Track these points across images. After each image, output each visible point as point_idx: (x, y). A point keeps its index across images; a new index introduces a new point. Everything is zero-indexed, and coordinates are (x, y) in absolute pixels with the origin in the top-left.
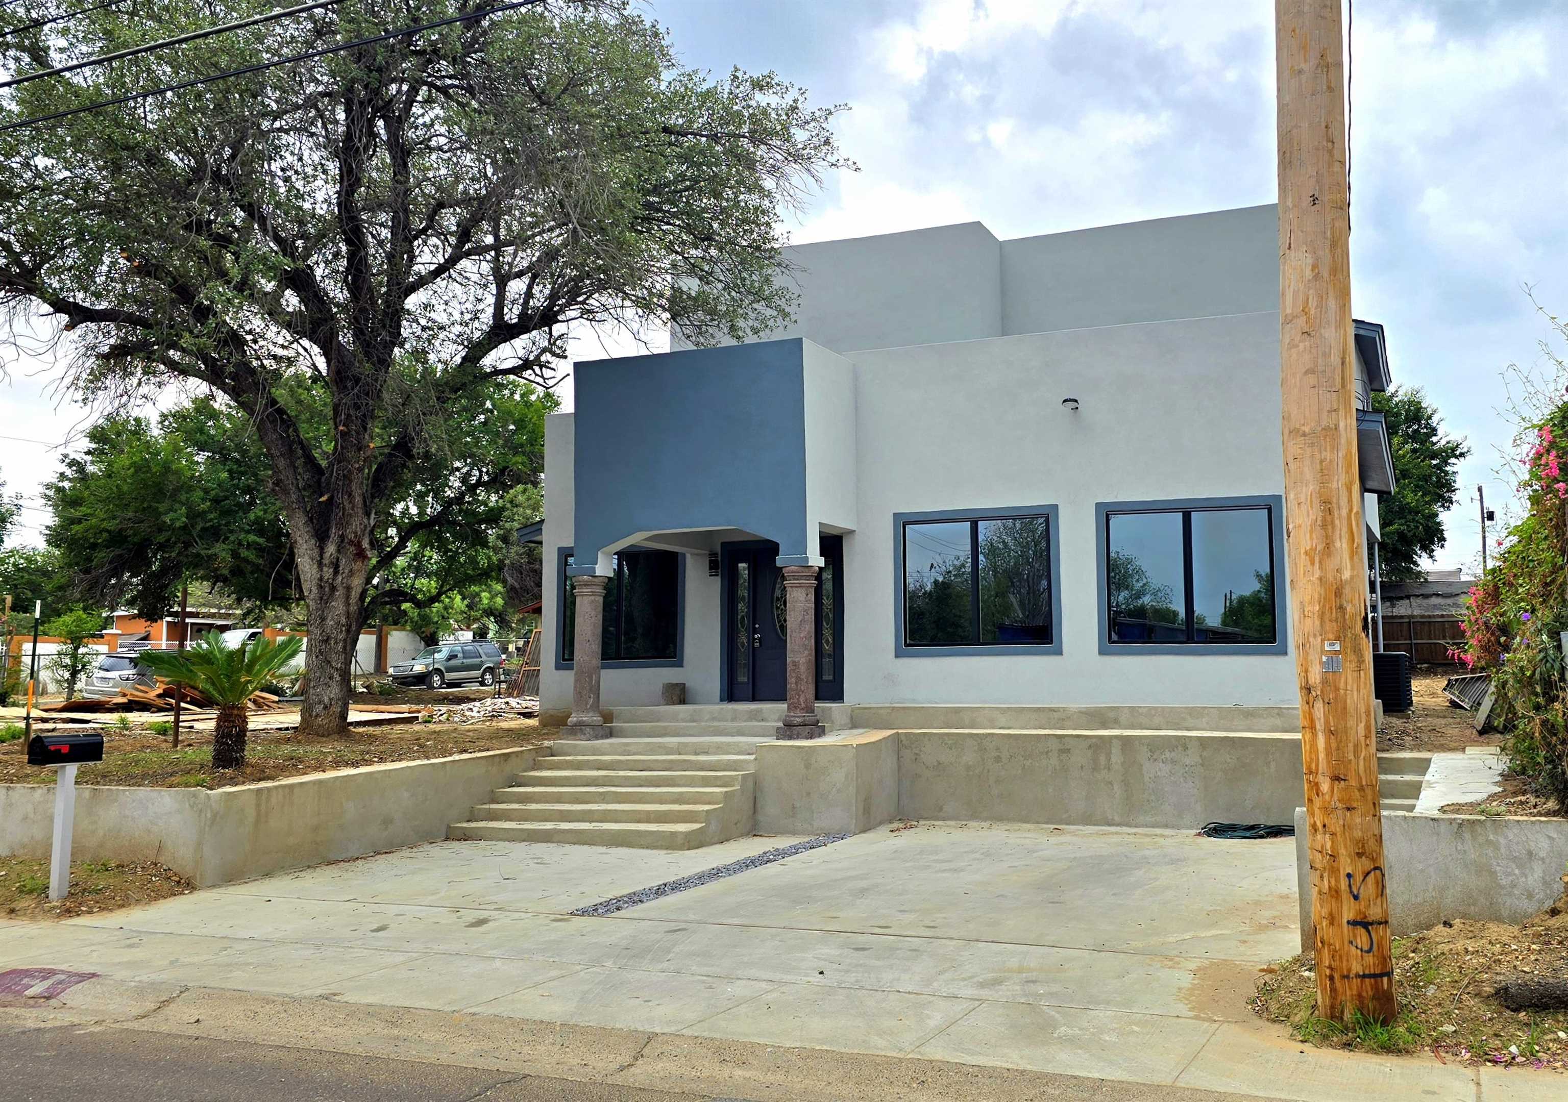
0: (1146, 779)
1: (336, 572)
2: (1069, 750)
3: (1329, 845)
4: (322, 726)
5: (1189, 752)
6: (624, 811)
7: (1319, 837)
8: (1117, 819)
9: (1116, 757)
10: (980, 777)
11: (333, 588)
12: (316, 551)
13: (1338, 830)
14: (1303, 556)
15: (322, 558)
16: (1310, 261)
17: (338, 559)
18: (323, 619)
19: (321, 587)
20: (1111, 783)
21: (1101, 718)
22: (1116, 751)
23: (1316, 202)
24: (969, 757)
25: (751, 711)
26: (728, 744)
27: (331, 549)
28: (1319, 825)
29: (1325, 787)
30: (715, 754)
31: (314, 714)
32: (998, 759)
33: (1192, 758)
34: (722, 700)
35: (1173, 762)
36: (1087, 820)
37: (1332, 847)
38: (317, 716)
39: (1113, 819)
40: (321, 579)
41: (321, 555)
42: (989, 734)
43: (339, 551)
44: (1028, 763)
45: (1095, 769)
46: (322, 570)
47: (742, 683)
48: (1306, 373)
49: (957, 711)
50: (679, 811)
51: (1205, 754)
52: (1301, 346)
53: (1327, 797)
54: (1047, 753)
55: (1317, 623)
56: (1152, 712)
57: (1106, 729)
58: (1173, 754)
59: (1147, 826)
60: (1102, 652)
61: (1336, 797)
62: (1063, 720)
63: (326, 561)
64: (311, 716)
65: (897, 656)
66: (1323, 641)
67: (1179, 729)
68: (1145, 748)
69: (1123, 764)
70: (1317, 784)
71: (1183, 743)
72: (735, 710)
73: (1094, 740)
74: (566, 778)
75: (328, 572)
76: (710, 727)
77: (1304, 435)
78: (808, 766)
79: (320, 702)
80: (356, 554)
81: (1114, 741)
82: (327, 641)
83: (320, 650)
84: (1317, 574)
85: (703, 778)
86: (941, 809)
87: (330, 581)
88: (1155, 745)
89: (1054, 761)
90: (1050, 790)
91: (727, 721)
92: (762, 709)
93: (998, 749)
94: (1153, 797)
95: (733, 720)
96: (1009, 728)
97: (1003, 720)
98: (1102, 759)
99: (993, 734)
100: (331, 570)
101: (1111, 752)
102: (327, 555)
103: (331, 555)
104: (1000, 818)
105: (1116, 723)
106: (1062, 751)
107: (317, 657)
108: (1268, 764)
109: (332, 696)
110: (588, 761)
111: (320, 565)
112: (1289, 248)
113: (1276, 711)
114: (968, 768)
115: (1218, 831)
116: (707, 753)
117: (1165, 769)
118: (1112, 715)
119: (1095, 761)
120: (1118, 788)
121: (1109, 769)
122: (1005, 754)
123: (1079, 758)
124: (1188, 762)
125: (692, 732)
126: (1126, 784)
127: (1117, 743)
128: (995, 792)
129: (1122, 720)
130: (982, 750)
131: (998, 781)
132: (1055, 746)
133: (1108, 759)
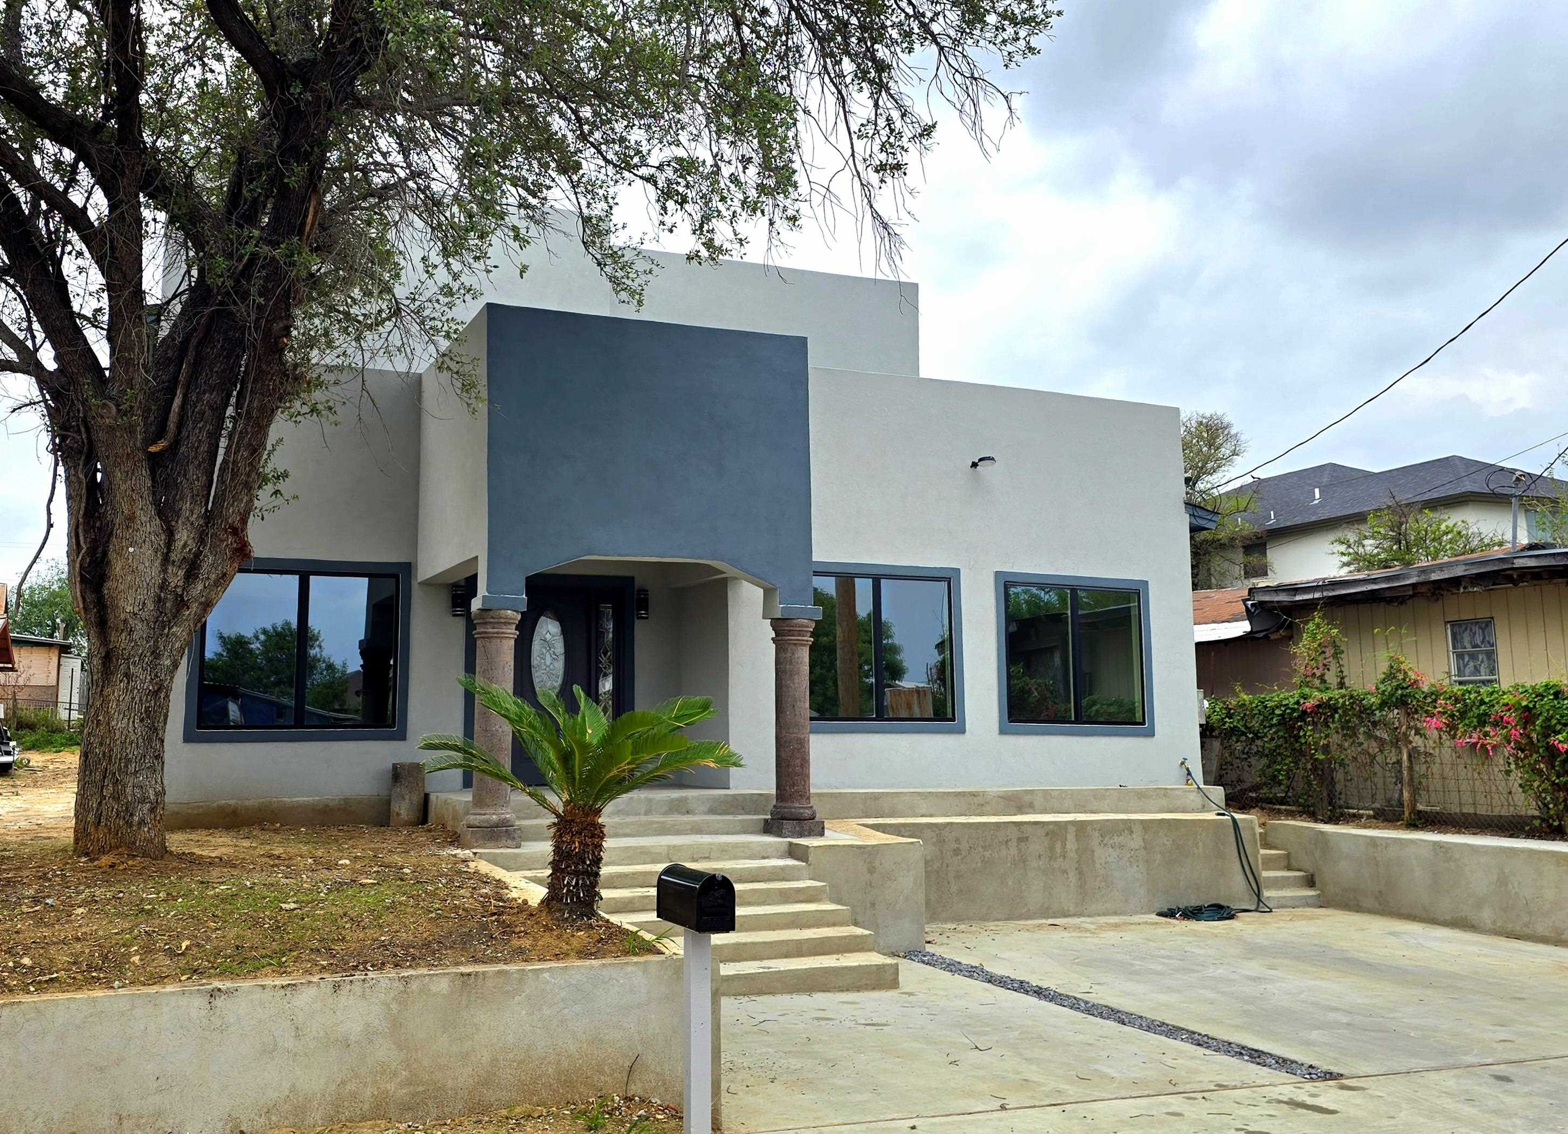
0: (1098, 866)
1: (189, 577)
2: (1027, 838)
4: (151, 841)
5: (1134, 836)
8: (1072, 910)
9: (1071, 845)
10: (938, 872)
11: (181, 603)
12: (163, 537)
15: (169, 550)
17: (198, 555)
18: (156, 654)
19: (159, 601)
20: (1065, 872)
21: (1018, 802)
22: (1071, 837)
25: (672, 801)
27: (183, 536)
31: (136, 819)
32: (957, 852)
33: (1136, 841)
35: (1121, 847)
36: (1046, 912)
38: (142, 822)
39: (1069, 910)
40: (163, 586)
41: (169, 546)
42: (948, 824)
43: (201, 540)
44: (987, 854)
45: (1052, 857)
46: (165, 571)
49: (876, 797)
51: (1146, 837)
54: (1007, 842)
56: (1062, 796)
57: (1022, 813)
58: (1121, 838)
59: (1099, 915)
62: (982, 805)
63: (173, 556)
68: (1096, 834)
69: (1077, 850)
71: (1128, 827)
73: (1051, 827)
75: (176, 577)
78: (872, 871)
79: (143, 800)
80: (236, 550)
81: (1070, 827)
83: (147, 709)
87: (179, 590)
88: (1106, 830)
89: (1013, 851)
90: (1010, 883)
91: (639, 814)
92: (686, 799)
93: (957, 840)
94: (1103, 884)
95: (647, 813)
97: (922, 807)
98: (1058, 849)
99: (952, 823)
100: (181, 573)
101: (1066, 839)
102: (179, 544)
103: (185, 545)
106: (1020, 840)
107: (142, 720)
108: (1196, 845)
111: (166, 560)
113: (1163, 792)
117: (1114, 853)
118: (1027, 798)
119: (1052, 849)
120: (1073, 878)
121: (1065, 857)
122: (964, 846)
123: (1037, 846)
124: (1133, 845)
125: (628, 831)
126: (1080, 873)
127: (1072, 829)
128: (954, 888)
129: (1037, 804)
130: (941, 841)
131: (958, 876)
132: (1014, 834)
133: (1064, 846)
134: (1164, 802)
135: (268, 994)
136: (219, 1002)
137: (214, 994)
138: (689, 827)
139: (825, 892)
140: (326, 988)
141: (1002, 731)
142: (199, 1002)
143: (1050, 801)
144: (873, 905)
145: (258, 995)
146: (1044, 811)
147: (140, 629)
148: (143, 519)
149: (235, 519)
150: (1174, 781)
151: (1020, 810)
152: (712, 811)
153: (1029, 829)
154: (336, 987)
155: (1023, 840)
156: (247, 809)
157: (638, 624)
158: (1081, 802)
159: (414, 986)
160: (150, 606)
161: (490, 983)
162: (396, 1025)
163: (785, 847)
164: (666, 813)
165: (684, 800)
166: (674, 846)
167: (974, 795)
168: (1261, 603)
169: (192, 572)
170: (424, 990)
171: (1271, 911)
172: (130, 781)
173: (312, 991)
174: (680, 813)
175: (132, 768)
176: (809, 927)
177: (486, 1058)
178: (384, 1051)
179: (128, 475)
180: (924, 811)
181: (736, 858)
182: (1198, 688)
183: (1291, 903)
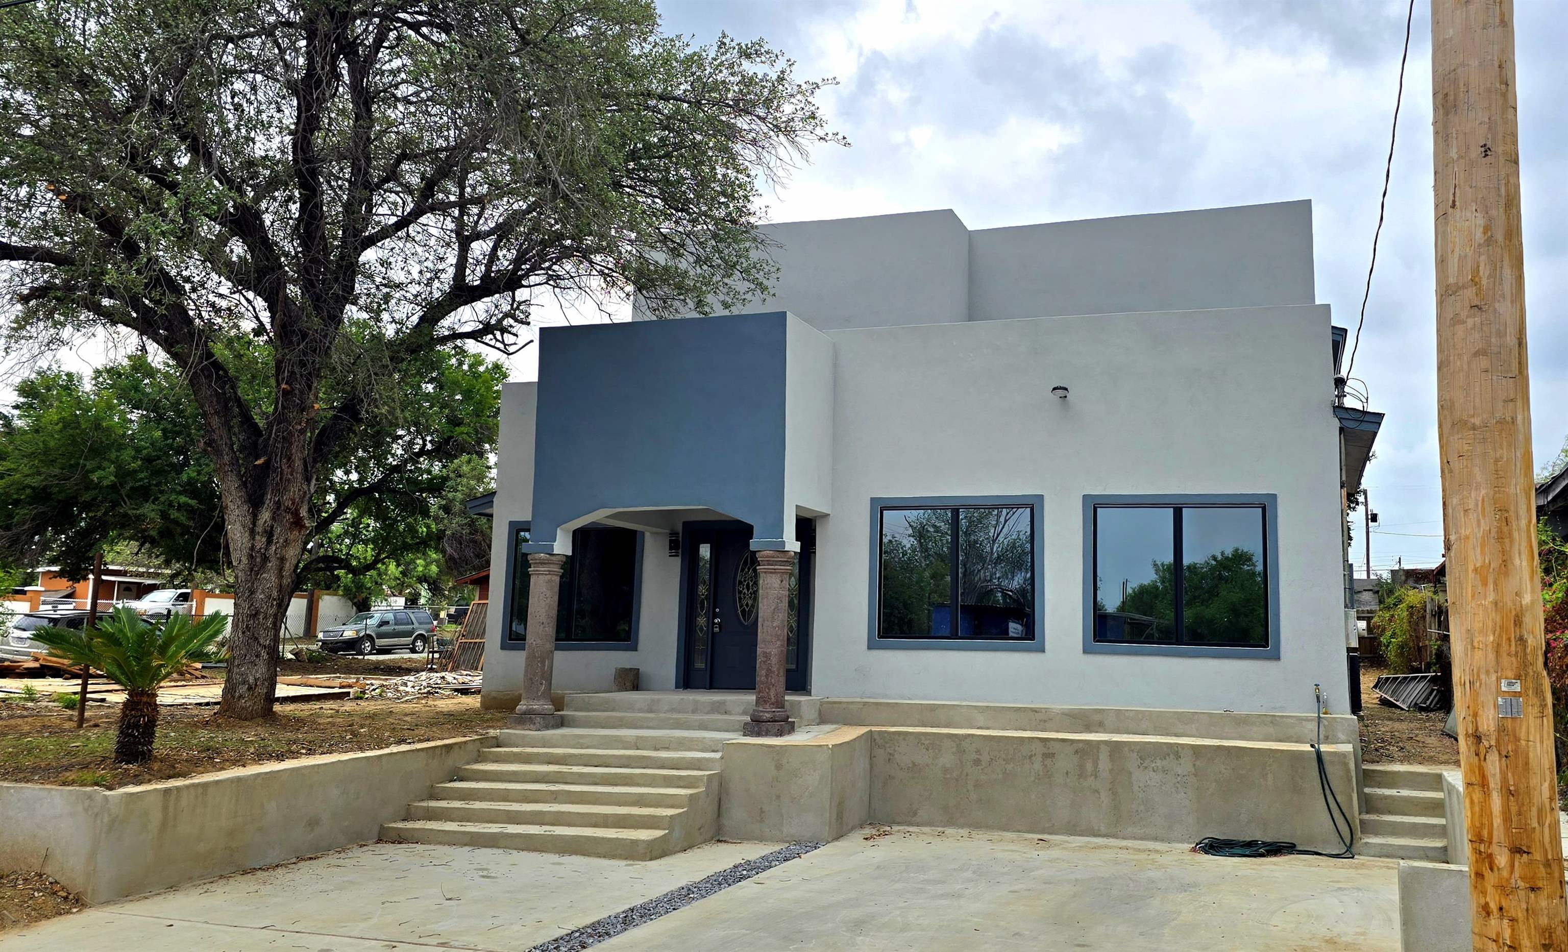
0: (1136, 788)
1: (269, 542)
2: (1054, 755)
3: (1507, 934)
5: (1182, 761)
6: (578, 813)
7: (1493, 922)
8: (1103, 830)
9: (1104, 764)
10: (957, 780)
11: (265, 559)
12: (249, 517)
13: (1521, 915)
14: (1471, 575)
15: (254, 526)
16: (1481, 221)
18: (252, 592)
19: (251, 557)
20: (1097, 791)
21: (1085, 720)
22: (1104, 756)
23: (1489, 153)
24: (947, 759)
25: (712, 702)
26: (691, 740)
27: (265, 516)
28: (1493, 906)
29: (1502, 859)
30: (676, 750)
31: (237, 694)
32: (977, 762)
33: (1185, 766)
34: (677, 687)
35: (1165, 771)
36: (1073, 829)
37: (1513, 937)
38: (240, 697)
39: (1099, 830)
40: (252, 548)
41: (254, 524)
43: (273, 518)
44: (1009, 767)
45: (1081, 776)
46: (253, 539)
47: (699, 670)
48: (1476, 354)
50: (640, 816)
51: (1198, 763)
52: (1470, 322)
53: (1505, 873)
54: (1031, 756)
55: (1491, 656)
56: (1139, 716)
57: (1091, 732)
58: (1164, 763)
59: (1135, 838)
60: (1086, 651)
61: (1517, 874)
62: (1045, 721)
63: (259, 529)
64: (233, 697)
65: (869, 648)
66: (1498, 680)
67: (1167, 735)
68: (1135, 756)
69: (1111, 771)
70: (1490, 856)
71: (1175, 751)
72: (696, 702)
73: (1081, 745)
74: (514, 773)
75: (260, 542)
76: (669, 719)
77: (1474, 428)
78: (779, 767)
79: (244, 683)
80: (293, 522)
81: (1102, 747)
82: (255, 616)
83: (247, 625)
84: (1491, 597)
85: (665, 777)
86: (915, 814)
87: (263, 551)
88: (1146, 753)
89: (1038, 766)
90: (1033, 797)
91: (688, 712)
92: (724, 702)
93: (978, 752)
94: (1142, 808)
95: (693, 712)
96: (988, 728)
97: (981, 719)
98: (1089, 766)
99: (973, 735)
100: (264, 539)
101: (1098, 758)
102: (260, 522)
103: (265, 522)
104: (976, 825)
105: (1100, 727)
106: (1046, 756)
107: (243, 633)
109: (258, 675)
110: (538, 754)
111: (252, 533)
112: (1454, 206)
114: (946, 770)
115: (1214, 847)
116: (667, 749)
117: (1157, 778)
118: (1097, 717)
119: (1081, 767)
120: (1105, 798)
121: (1096, 777)
122: (985, 758)
123: (1065, 762)
124: (1181, 772)
126: (1114, 793)
127: (1104, 749)
128: (973, 797)
130: (961, 752)
131: (977, 786)
132: (1039, 749)
133: (1096, 765)
144: (778, 797)
147: (241, 576)
148: (232, 507)
151: (1088, 729)
153: (1057, 746)
155: (1049, 755)
160: (245, 561)
164: (708, 713)
167: (1034, 711)
169: (270, 540)
171: (1353, 858)
172: (236, 670)
175: (236, 662)
180: (981, 724)
182: (1347, 607)
183: (1402, 853)
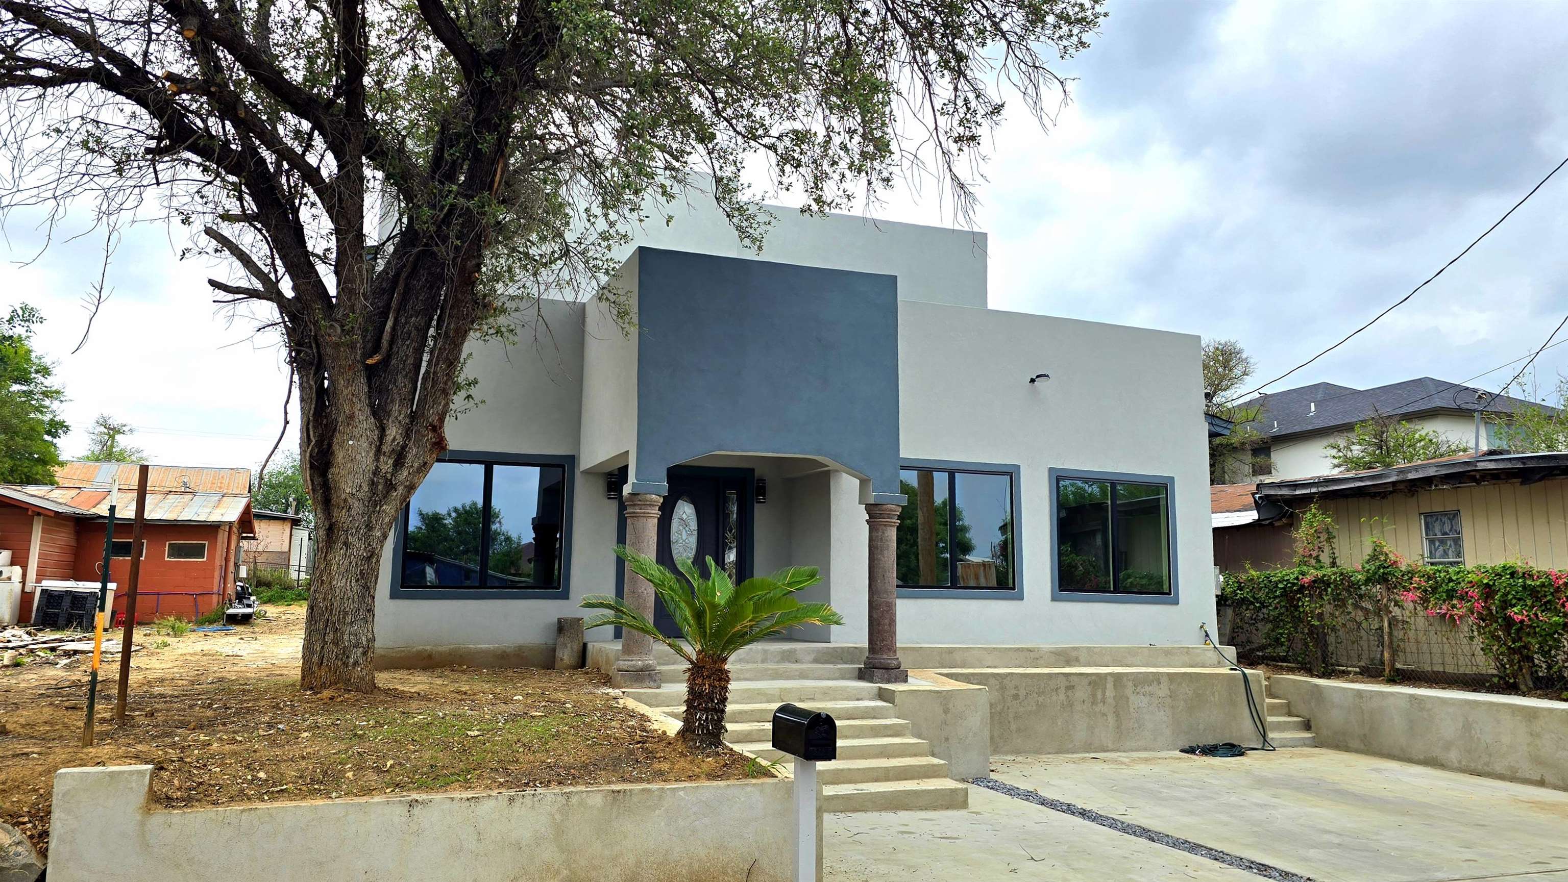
0: (1131, 710)
2: (1073, 686)
4: (363, 679)
5: (1162, 686)
8: (1110, 746)
9: (1110, 693)
10: (1000, 713)
11: (390, 486)
12: (377, 432)
15: (381, 444)
17: (404, 447)
18: (369, 527)
19: (372, 484)
20: (1104, 715)
21: (1066, 657)
22: (1110, 685)
25: (784, 652)
26: (835, 689)
27: (393, 432)
30: (822, 700)
31: (351, 660)
32: (1016, 697)
33: (1163, 690)
35: (1151, 695)
36: (1088, 747)
38: (356, 663)
39: (1108, 747)
40: (376, 472)
41: (381, 439)
42: (1009, 674)
43: (407, 435)
44: (1041, 699)
45: (1094, 703)
46: (377, 460)
49: (951, 651)
51: (1172, 687)
54: (1057, 689)
56: (1102, 652)
58: (1150, 687)
59: (1133, 751)
62: (1037, 659)
63: (386, 448)
64: (346, 664)
68: (1130, 684)
69: (1115, 697)
71: (1157, 678)
72: (765, 651)
75: (387, 465)
76: (769, 669)
78: (946, 711)
79: (357, 646)
80: (435, 444)
81: (1109, 678)
83: (361, 571)
87: (389, 476)
88: (1140, 680)
89: (1062, 697)
90: (1059, 723)
91: (758, 662)
92: (795, 650)
93: (1016, 687)
94: (1136, 725)
96: (995, 667)
98: (1099, 696)
99: (1012, 674)
100: (390, 462)
101: (1106, 687)
102: (389, 438)
103: (394, 439)
107: (357, 581)
108: (1213, 694)
111: (379, 451)
113: (1185, 650)
115: (1191, 751)
117: (1145, 700)
118: (1074, 654)
119: (1094, 695)
120: (1111, 719)
121: (1104, 703)
122: (1022, 692)
123: (1081, 693)
124: (1161, 694)
125: (747, 676)
126: (1117, 715)
127: (1110, 680)
128: (1013, 727)
129: (1082, 659)
130: (1003, 688)
131: (1016, 717)
132: (1063, 683)
133: (1104, 694)
134: (1186, 658)
135: (456, 805)
136: (417, 811)
137: (412, 804)
138: (797, 673)
139: (908, 728)
140: (503, 801)
141: (1054, 599)
142: (402, 810)
143: (1094, 656)
144: (947, 739)
145: (447, 805)
146: (1088, 665)
147: (357, 507)
148: (361, 418)
149: (434, 419)
150: (1194, 641)
151: (1068, 663)
152: (816, 661)
153: (1075, 679)
154: (511, 800)
155: (1070, 688)
156: (440, 653)
157: (757, 507)
158: (1118, 658)
159: (574, 800)
160: (366, 488)
161: (635, 799)
162: (559, 831)
163: (876, 691)
164: (778, 662)
165: (792, 652)
166: (785, 689)
167: (1030, 650)
168: (1267, 496)
169: (399, 463)
170: (582, 803)
171: (1275, 750)
173: (492, 803)
174: (790, 662)
175: (348, 619)
176: (895, 757)
177: (632, 861)
178: (549, 854)
179: (349, 383)
180: (989, 664)
181: (835, 699)
182: (1215, 565)
183: (1291, 743)
